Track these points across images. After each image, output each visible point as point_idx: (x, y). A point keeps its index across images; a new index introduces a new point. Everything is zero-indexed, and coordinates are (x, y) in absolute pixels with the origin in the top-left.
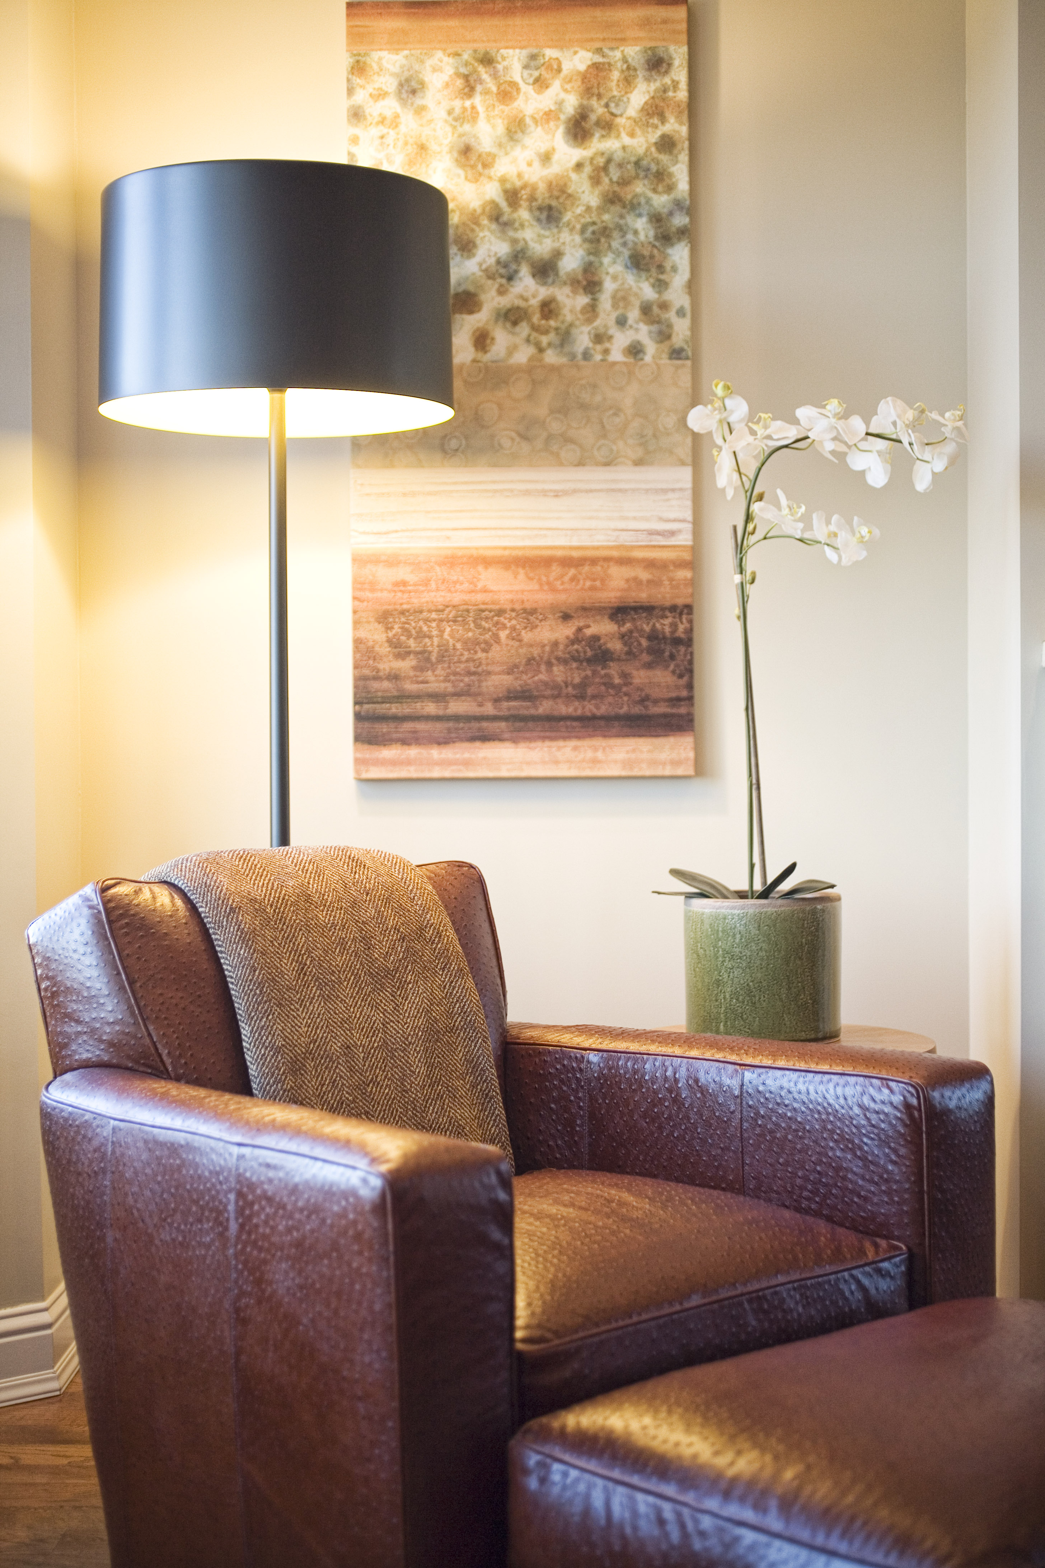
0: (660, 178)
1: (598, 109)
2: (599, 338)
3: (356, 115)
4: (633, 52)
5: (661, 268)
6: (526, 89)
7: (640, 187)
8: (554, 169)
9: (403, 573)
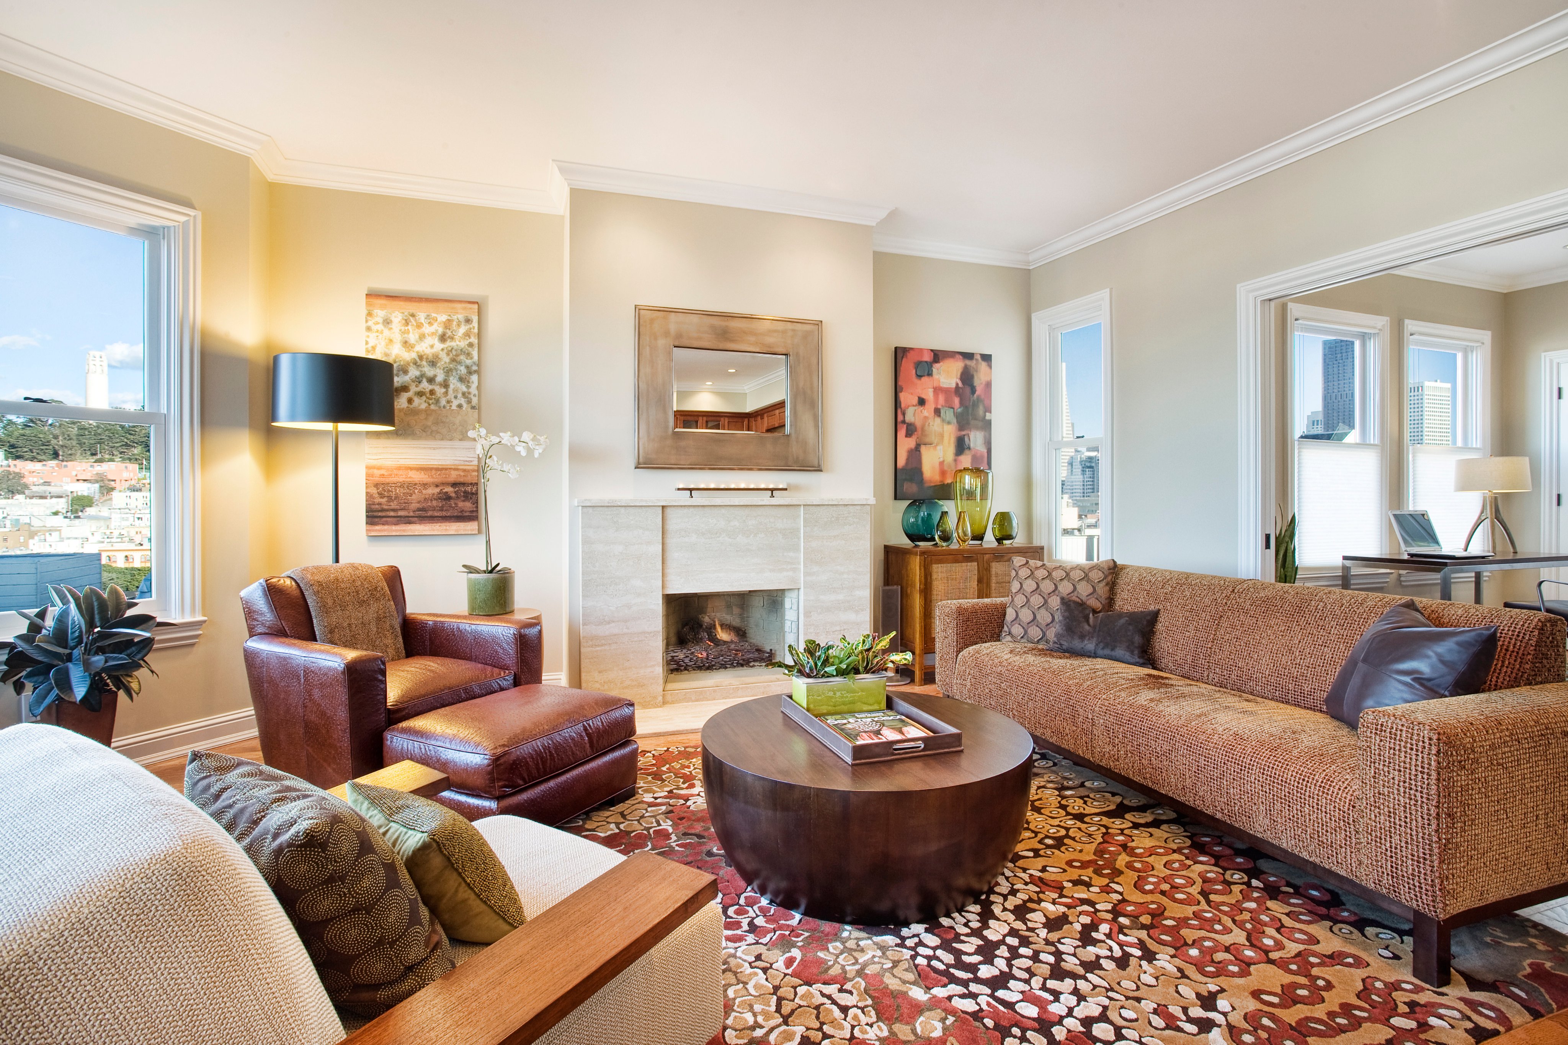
0: (468, 355)
1: (449, 333)
2: (448, 402)
3: (369, 329)
4: (461, 317)
5: (468, 382)
6: (426, 325)
7: (462, 357)
8: (435, 350)
9: (383, 472)
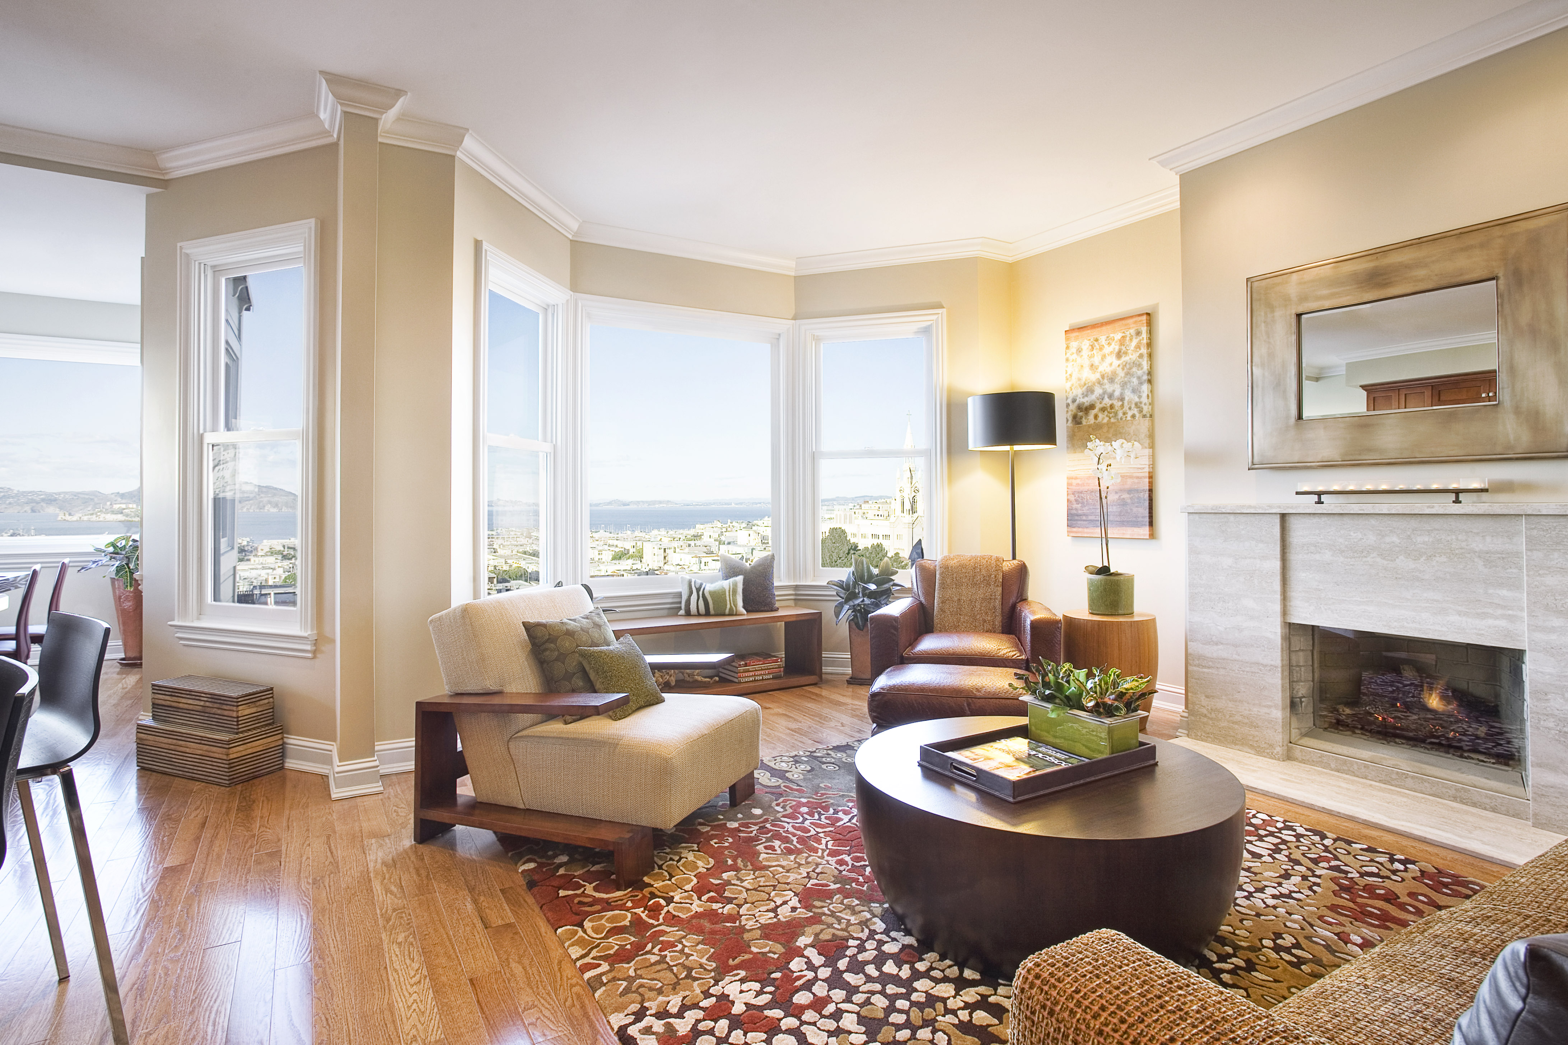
0: (1139, 366)
1: (1124, 349)
2: (1124, 414)
3: (1067, 360)
4: (1132, 331)
5: (1140, 392)
6: (1106, 346)
7: (1134, 369)
8: (1113, 367)
9: (1078, 481)
